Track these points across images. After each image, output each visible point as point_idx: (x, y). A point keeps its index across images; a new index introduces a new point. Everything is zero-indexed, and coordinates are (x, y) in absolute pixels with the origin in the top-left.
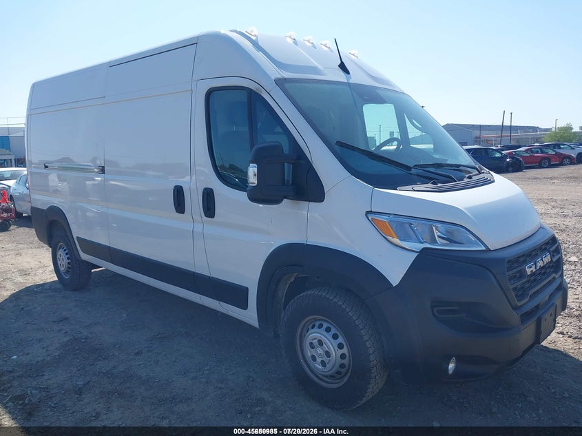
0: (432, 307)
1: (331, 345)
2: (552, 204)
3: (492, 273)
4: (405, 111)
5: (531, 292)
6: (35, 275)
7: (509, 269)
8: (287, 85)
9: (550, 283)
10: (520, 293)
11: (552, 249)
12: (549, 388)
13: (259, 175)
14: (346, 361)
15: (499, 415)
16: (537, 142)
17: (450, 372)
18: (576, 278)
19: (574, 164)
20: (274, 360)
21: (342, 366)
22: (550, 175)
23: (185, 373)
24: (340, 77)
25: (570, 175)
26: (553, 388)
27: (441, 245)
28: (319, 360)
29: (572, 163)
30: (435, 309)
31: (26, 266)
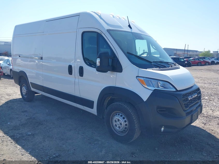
0: (157, 109)
1: (122, 121)
2: (201, 79)
3: (177, 98)
4: (150, 43)
5: (190, 106)
6: (13, 96)
7: (183, 97)
8: (111, 32)
9: (196, 103)
10: (186, 106)
11: (198, 92)
12: (195, 139)
13: (101, 62)
14: (127, 127)
15: (178, 147)
16: (197, 56)
17: (162, 131)
18: (207, 104)
19: (210, 65)
20: (101, 127)
21: (126, 128)
22: (201, 69)
23: (70, 130)
24: (129, 30)
25: (208, 69)
26: (196, 139)
27: (161, 88)
28: (118, 126)
29: (209, 65)
30: (158, 110)
31: (9, 92)
